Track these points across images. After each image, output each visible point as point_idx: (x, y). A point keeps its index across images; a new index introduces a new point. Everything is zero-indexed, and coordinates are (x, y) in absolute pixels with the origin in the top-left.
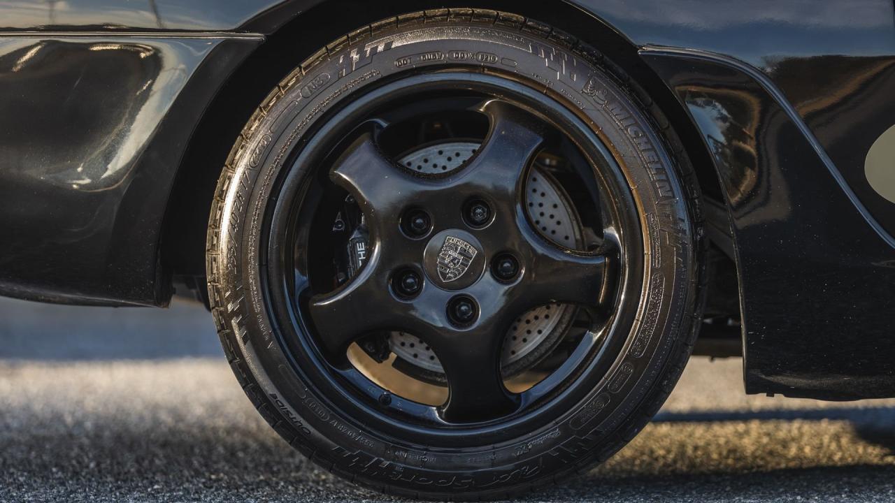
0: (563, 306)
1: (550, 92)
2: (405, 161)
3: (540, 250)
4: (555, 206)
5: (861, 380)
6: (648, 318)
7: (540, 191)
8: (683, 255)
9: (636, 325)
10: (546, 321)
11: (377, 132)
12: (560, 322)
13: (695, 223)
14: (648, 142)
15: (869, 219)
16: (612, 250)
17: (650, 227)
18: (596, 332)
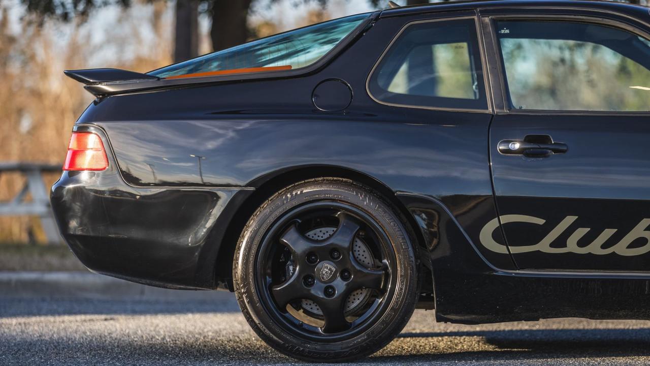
0: (367, 289)
1: (362, 209)
2: (307, 234)
3: (358, 268)
4: (364, 251)
5: (480, 317)
6: (400, 294)
7: (358, 245)
8: (412, 270)
9: (395, 296)
10: (361, 295)
11: (297, 224)
12: (366, 295)
13: (417, 258)
14: (399, 228)
15: (481, 256)
16: (385, 268)
17: (400, 260)
18: (380, 299)
